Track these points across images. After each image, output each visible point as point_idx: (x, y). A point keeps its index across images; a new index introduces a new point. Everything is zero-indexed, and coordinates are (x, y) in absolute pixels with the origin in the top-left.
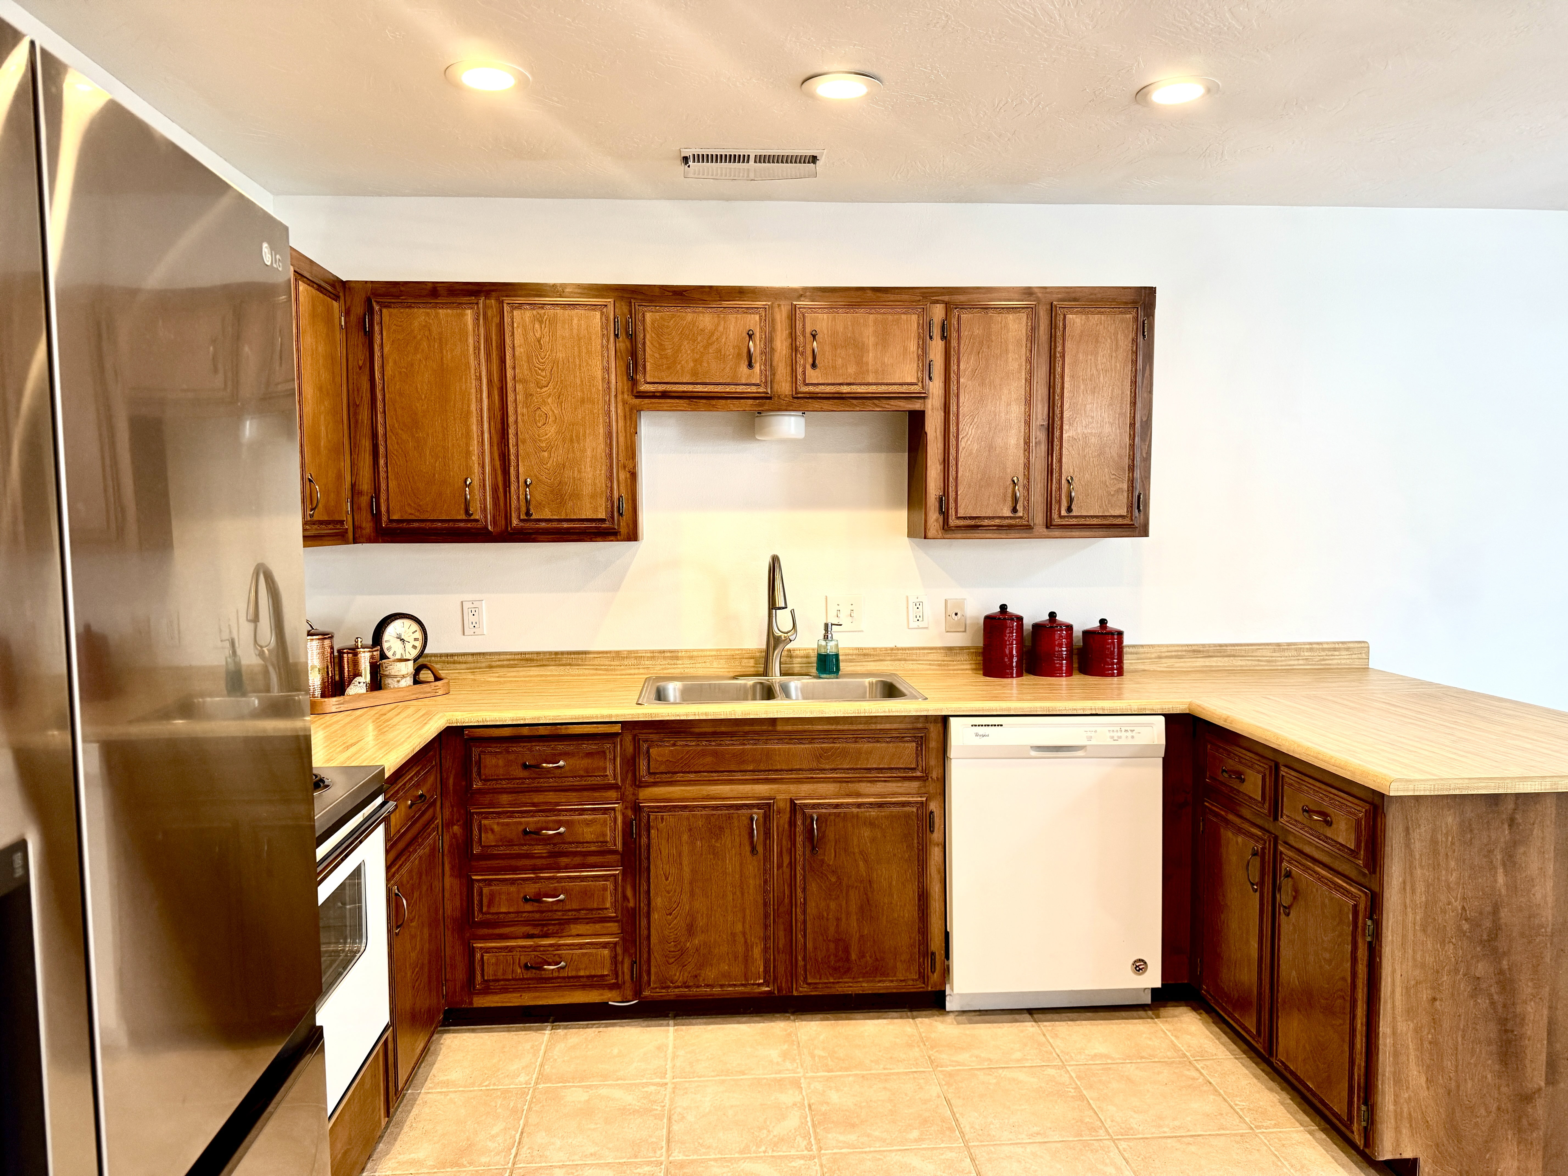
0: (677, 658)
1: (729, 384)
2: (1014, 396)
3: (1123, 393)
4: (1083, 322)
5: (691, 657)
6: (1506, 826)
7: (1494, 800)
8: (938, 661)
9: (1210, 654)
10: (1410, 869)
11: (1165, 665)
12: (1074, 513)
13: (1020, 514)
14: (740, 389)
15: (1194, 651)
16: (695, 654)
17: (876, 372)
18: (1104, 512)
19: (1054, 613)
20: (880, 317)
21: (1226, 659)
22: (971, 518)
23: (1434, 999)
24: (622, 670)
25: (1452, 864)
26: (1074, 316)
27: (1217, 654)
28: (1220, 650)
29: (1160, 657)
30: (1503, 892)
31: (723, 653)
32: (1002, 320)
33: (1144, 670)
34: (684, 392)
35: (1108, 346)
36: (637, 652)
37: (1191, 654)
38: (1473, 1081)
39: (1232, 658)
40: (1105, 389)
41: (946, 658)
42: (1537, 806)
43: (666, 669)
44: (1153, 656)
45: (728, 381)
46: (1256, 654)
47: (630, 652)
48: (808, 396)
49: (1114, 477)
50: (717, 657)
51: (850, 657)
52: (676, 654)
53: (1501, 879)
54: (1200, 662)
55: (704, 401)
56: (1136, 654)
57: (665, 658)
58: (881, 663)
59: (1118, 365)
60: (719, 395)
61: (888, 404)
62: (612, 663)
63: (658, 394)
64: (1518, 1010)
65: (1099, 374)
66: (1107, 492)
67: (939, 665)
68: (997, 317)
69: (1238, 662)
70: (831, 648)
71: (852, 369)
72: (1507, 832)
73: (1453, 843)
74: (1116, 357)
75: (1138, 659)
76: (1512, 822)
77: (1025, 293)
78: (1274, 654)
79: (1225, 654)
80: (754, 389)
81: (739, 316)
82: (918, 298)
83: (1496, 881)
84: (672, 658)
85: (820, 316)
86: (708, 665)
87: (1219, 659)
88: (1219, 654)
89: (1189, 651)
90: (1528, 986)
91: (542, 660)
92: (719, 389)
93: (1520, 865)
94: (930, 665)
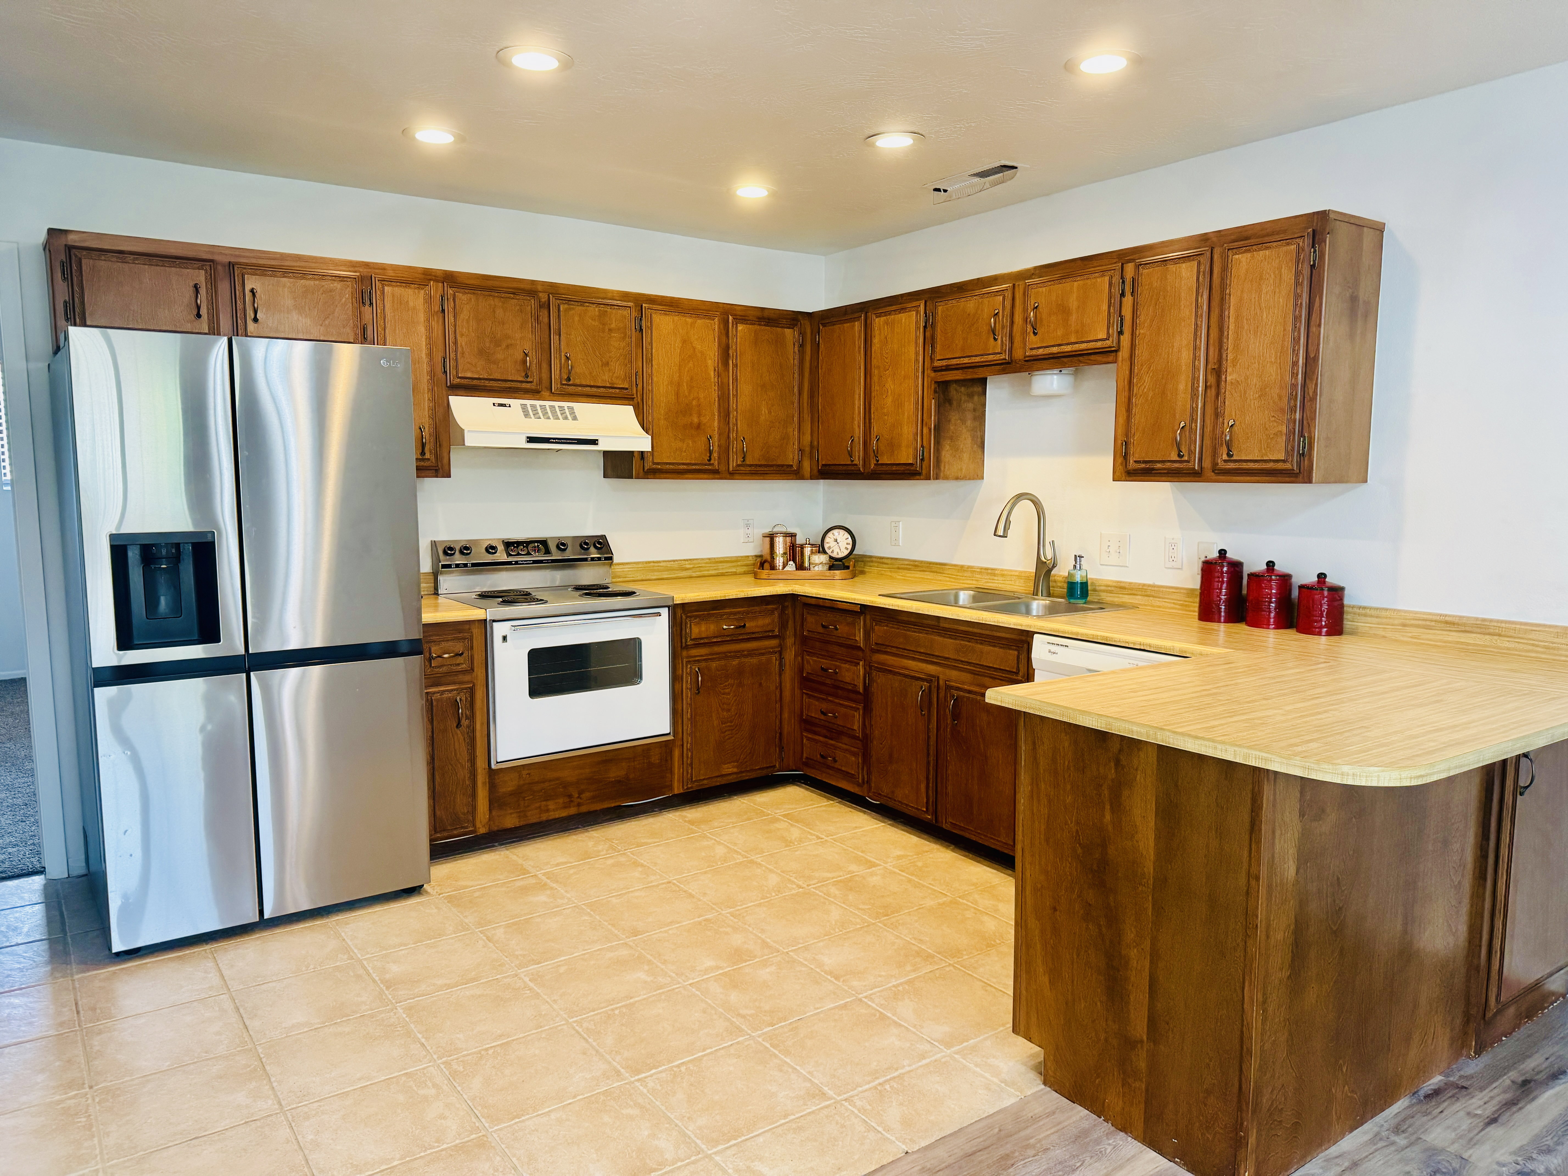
0: (995, 575)
1: (982, 355)
2: (1185, 342)
3: (1285, 330)
4: (1248, 261)
5: (1003, 575)
6: (1112, 764)
7: (1101, 737)
8: (1180, 601)
9: (1467, 629)
10: (1035, 781)
11: (1410, 635)
12: (1235, 458)
13: (1186, 458)
14: (991, 357)
15: (1447, 623)
16: (1006, 573)
17: (1077, 332)
18: (1262, 457)
19: (1273, 562)
20: (1081, 283)
21: (1487, 637)
22: (1145, 462)
23: (1055, 909)
24: (963, 580)
25: (1069, 787)
26: (1240, 256)
27: (1475, 630)
28: (1482, 627)
29: (1404, 625)
30: (1110, 828)
31: (1023, 575)
32: (1176, 270)
33: (1384, 637)
34: (957, 364)
35: (1272, 281)
36: (972, 567)
37: (1443, 625)
38: (1086, 1002)
39: (1495, 637)
40: (1267, 327)
41: (1187, 599)
42: (1140, 753)
43: (988, 582)
44: (1396, 622)
45: (982, 352)
46: (1530, 637)
47: (969, 567)
48: (1032, 358)
49: (1273, 419)
50: (1019, 577)
51: (1109, 588)
52: (993, 571)
53: (1108, 817)
54: (1454, 637)
55: (970, 370)
56: (1377, 617)
57: (988, 574)
58: (1134, 597)
59: (1281, 300)
60: (978, 364)
61: (1089, 360)
62: (958, 574)
63: (943, 368)
64: (1123, 952)
65: (1262, 312)
66: (1266, 435)
67: (1182, 605)
68: (1172, 267)
69: (1504, 643)
70: (1078, 578)
71: (1060, 333)
72: (1113, 771)
73: (1069, 768)
74: (1280, 292)
75: (1378, 624)
76: (1118, 762)
77: (1202, 240)
78: (1556, 640)
79: (1487, 631)
80: (998, 357)
81: (991, 299)
82: (1115, 261)
83: (1104, 816)
84: (991, 574)
85: (1040, 289)
86: (1013, 583)
87: (1479, 636)
88: (1479, 630)
89: (1441, 622)
90: (1132, 932)
91: (922, 567)
92: (978, 359)
93: (1125, 808)
94: (1174, 603)
